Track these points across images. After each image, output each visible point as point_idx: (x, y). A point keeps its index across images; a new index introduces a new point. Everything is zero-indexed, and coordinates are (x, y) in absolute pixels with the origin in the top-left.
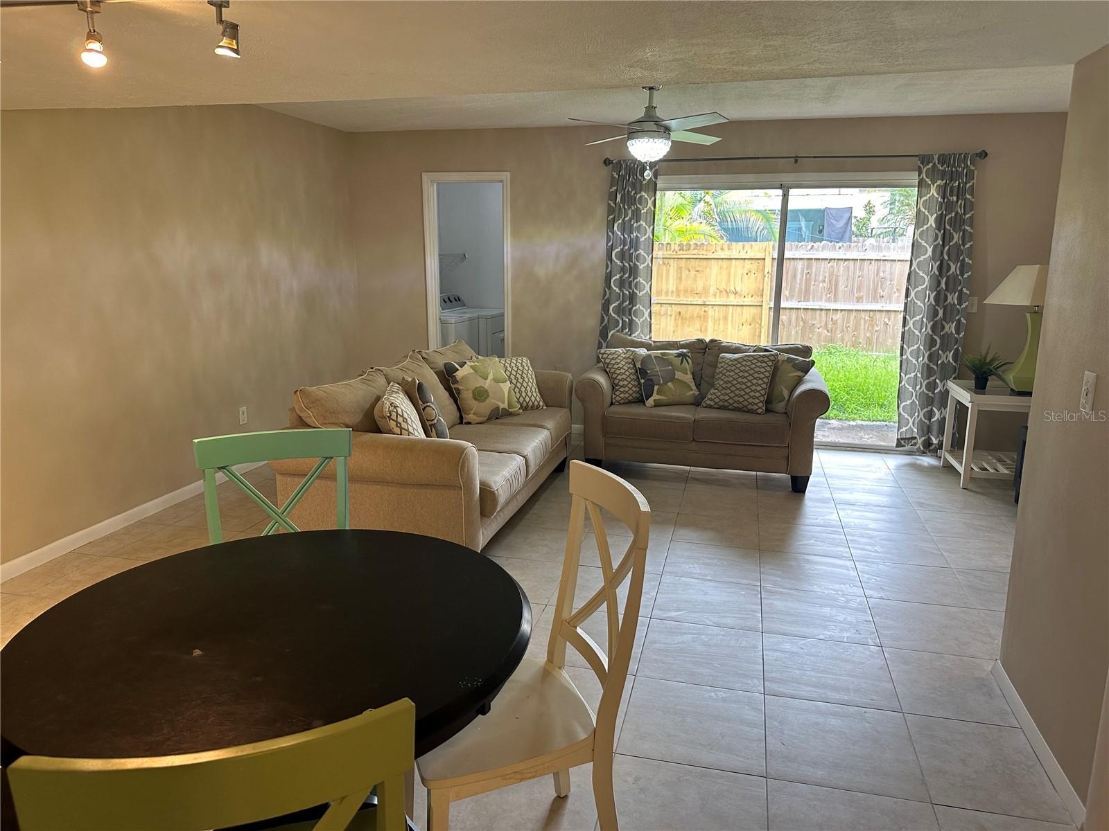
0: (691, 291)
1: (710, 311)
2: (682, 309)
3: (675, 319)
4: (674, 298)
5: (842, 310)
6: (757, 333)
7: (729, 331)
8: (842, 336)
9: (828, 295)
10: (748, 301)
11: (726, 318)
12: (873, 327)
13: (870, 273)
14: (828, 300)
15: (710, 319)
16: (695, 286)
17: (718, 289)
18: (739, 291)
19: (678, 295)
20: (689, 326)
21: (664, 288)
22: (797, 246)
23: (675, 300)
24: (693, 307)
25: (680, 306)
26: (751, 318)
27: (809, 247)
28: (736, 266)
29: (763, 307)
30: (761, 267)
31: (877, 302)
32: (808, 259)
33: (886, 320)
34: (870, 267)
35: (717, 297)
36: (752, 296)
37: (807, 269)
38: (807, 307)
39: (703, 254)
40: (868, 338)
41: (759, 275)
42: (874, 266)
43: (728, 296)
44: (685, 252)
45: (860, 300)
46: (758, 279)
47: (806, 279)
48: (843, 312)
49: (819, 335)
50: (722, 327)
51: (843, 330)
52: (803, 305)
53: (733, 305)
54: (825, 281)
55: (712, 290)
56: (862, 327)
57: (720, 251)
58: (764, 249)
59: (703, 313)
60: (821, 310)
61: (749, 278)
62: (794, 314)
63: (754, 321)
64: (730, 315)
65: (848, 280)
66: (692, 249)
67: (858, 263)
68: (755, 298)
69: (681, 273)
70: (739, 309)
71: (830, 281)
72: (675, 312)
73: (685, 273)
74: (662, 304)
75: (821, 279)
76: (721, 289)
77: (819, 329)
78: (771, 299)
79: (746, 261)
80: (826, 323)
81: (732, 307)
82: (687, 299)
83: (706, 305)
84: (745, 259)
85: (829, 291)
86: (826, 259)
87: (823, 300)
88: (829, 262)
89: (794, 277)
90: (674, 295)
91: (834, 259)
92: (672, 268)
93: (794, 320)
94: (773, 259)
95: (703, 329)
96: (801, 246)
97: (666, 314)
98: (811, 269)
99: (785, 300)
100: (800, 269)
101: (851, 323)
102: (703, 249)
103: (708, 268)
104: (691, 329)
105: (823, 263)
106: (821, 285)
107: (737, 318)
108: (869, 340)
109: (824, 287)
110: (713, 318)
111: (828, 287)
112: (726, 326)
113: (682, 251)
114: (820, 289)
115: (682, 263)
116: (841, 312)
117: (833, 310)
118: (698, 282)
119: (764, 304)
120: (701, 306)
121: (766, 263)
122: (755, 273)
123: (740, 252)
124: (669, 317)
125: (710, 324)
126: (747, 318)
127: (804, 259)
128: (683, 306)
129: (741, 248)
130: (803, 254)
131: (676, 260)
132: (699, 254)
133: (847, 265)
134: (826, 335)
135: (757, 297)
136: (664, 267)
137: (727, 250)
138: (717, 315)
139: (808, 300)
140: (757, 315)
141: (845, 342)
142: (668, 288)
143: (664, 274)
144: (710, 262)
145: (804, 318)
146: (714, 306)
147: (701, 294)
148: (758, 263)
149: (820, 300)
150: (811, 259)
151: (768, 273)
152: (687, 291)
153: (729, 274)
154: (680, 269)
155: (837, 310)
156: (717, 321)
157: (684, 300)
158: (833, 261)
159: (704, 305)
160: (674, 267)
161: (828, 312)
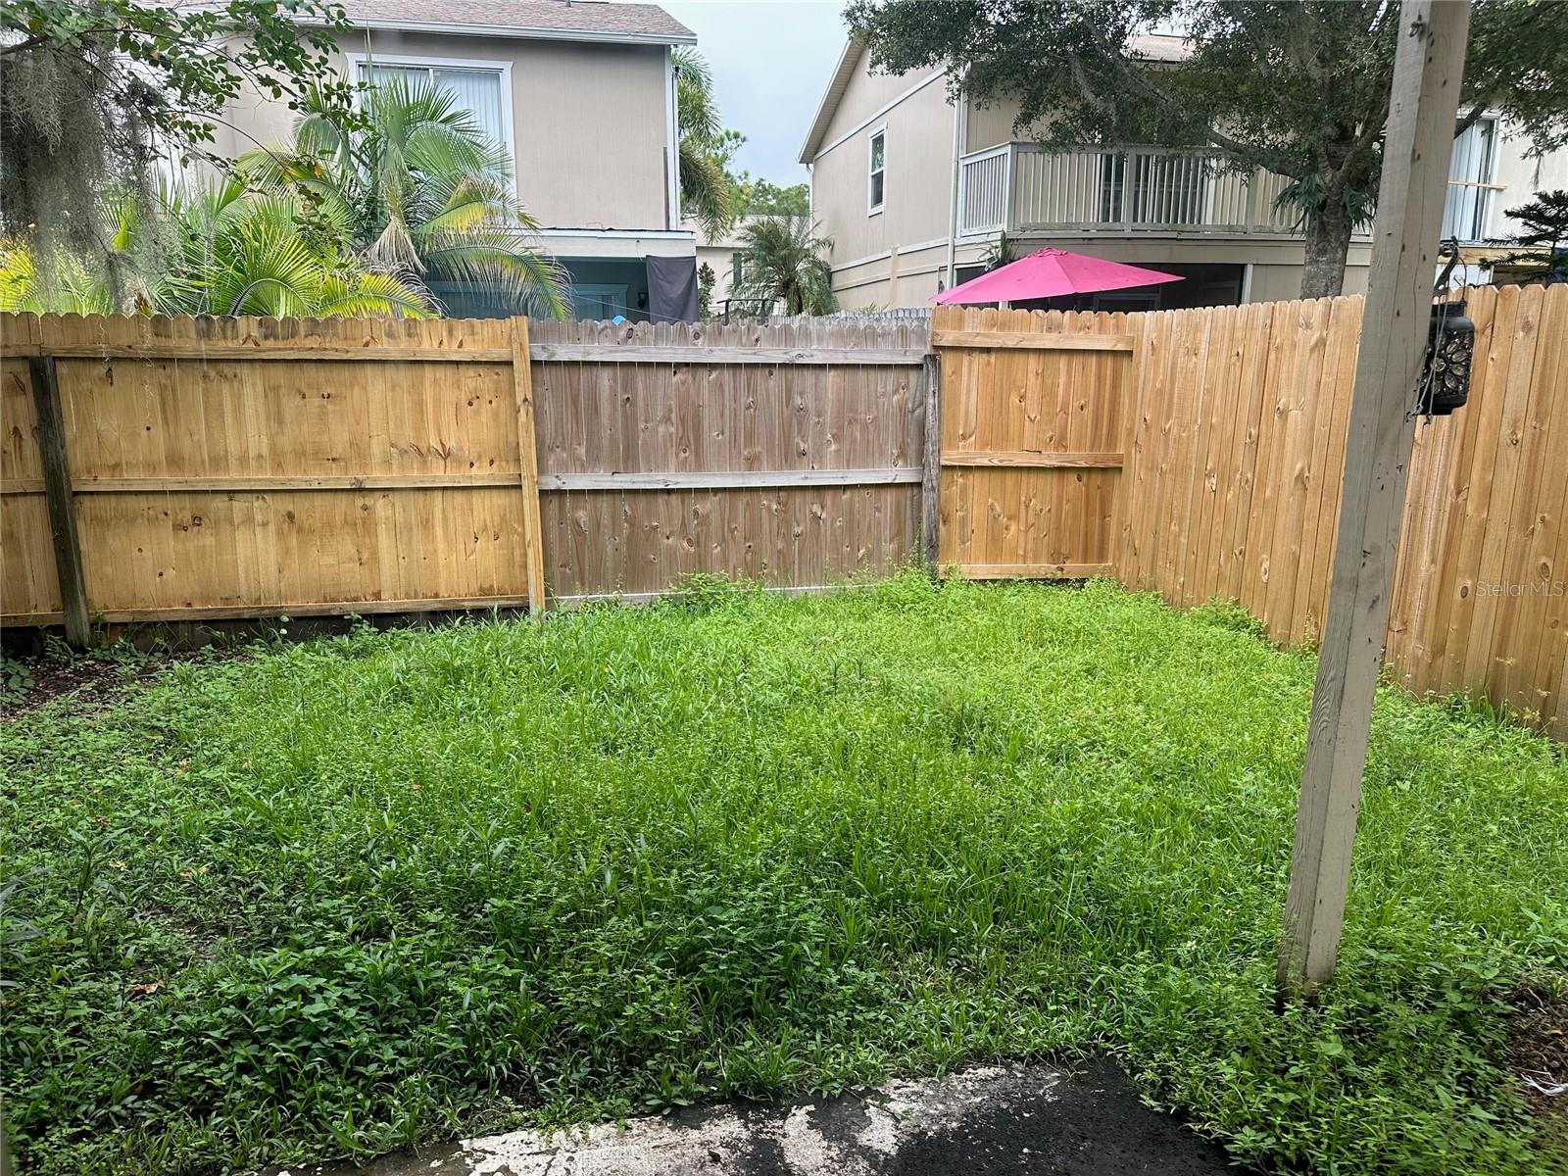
0: (316, 453)
1: (380, 506)
2: (299, 506)
3: (280, 534)
4: (269, 476)
5: (716, 491)
6: (518, 558)
7: (441, 556)
8: (723, 551)
9: (682, 455)
10: (481, 474)
11: (426, 523)
12: (789, 525)
13: (772, 399)
14: (683, 466)
15: (382, 530)
16: (325, 438)
17: (392, 445)
18: (454, 451)
19: (279, 466)
20: (322, 550)
21: (233, 448)
22: (592, 330)
23: (271, 481)
24: (328, 498)
25: (288, 497)
26: (497, 519)
27: (623, 333)
28: (436, 381)
29: (525, 488)
30: (505, 386)
31: (792, 467)
32: (623, 364)
33: (816, 508)
34: (772, 383)
35: (395, 467)
36: (492, 462)
37: (625, 390)
38: (636, 487)
39: (335, 348)
40: (779, 552)
41: (503, 405)
42: (776, 381)
43: (425, 462)
44: (281, 344)
45: (756, 465)
46: (502, 416)
47: (625, 416)
48: (719, 495)
49: (672, 552)
50: (419, 548)
51: (724, 539)
52: (622, 482)
53: (444, 489)
54: (669, 419)
55: (376, 448)
56: (766, 527)
57: (385, 339)
58: (506, 336)
59: (359, 513)
60: (669, 492)
61: (477, 413)
62: (604, 503)
63: (506, 528)
64: (438, 515)
65: (722, 415)
66: (302, 333)
67: (743, 374)
68: (500, 467)
69: (279, 406)
70: (459, 498)
71: (683, 420)
72: (276, 512)
73: (290, 404)
74: (234, 492)
75: (660, 414)
76: (404, 445)
77: (668, 538)
78: (541, 471)
79: (463, 369)
80: (683, 524)
81: (440, 493)
82: (307, 478)
83: (365, 489)
84: (458, 363)
85: (683, 444)
86: (667, 365)
87: (672, 466)
88: (675, 373)
89: (594, 410)
90: (267, 465)
91: (687, 365)
92: (248, 390)
93: (606, 520)
94: (535, 363)
95: (365, 558)
96: (603, 330)
97: (249, 519)
98: (634, 390)
99: (579, 470)
100: (607, 387)
101: (740, 522)
102: (335, 334)
103: (356, 388)
104: (330, 560)
105: (662, 375)
106: (661, 429)
107: (459, 521)
108: (784, 557)
109: (671, 435)
110: (392, 526)
111: (680, 435)
112: (430, 547)
113: (272, 339)
114: (661, 439)
115: (279, 374)
116: (715, 495)
117: (697, 490)
118: (333, 427)
119: (525, 483)
120: (351, 495)
121: (516, 375)
122: (490, 402)
123: (441, 343)
124: (259, 530)
125: (384, 542)
126: (485, 521)
127: (613, 364)
128: (298, 497)
129: (445, 334)
130: (611, 352)
131: (257, 366)
132: (326, 349)
133: (717, 378)
134: (688, 553)
135: (504, 464)
136: (226, 387)
137: (404, 338)
138: (400, 518)
139: (636, 469)
140: (511, 512)
141: (731, 567)
142: (244, 447)
143: (228, 407)
144: (358, 370)
145: (629, 513)
146: (391, 495)
147: (345, 460)
148: (497, 374)
149: (662, 466)
150: (631, 364)
151: (526, 400)
152: (304, 454)
153: (419, 407)
154: (273, 391)
155: (705, 491)
156: (405, 533)
157: (298, 479)
158: (684, 369)
159: (360, 490)
160: (254, 385)
161: (686, 496)
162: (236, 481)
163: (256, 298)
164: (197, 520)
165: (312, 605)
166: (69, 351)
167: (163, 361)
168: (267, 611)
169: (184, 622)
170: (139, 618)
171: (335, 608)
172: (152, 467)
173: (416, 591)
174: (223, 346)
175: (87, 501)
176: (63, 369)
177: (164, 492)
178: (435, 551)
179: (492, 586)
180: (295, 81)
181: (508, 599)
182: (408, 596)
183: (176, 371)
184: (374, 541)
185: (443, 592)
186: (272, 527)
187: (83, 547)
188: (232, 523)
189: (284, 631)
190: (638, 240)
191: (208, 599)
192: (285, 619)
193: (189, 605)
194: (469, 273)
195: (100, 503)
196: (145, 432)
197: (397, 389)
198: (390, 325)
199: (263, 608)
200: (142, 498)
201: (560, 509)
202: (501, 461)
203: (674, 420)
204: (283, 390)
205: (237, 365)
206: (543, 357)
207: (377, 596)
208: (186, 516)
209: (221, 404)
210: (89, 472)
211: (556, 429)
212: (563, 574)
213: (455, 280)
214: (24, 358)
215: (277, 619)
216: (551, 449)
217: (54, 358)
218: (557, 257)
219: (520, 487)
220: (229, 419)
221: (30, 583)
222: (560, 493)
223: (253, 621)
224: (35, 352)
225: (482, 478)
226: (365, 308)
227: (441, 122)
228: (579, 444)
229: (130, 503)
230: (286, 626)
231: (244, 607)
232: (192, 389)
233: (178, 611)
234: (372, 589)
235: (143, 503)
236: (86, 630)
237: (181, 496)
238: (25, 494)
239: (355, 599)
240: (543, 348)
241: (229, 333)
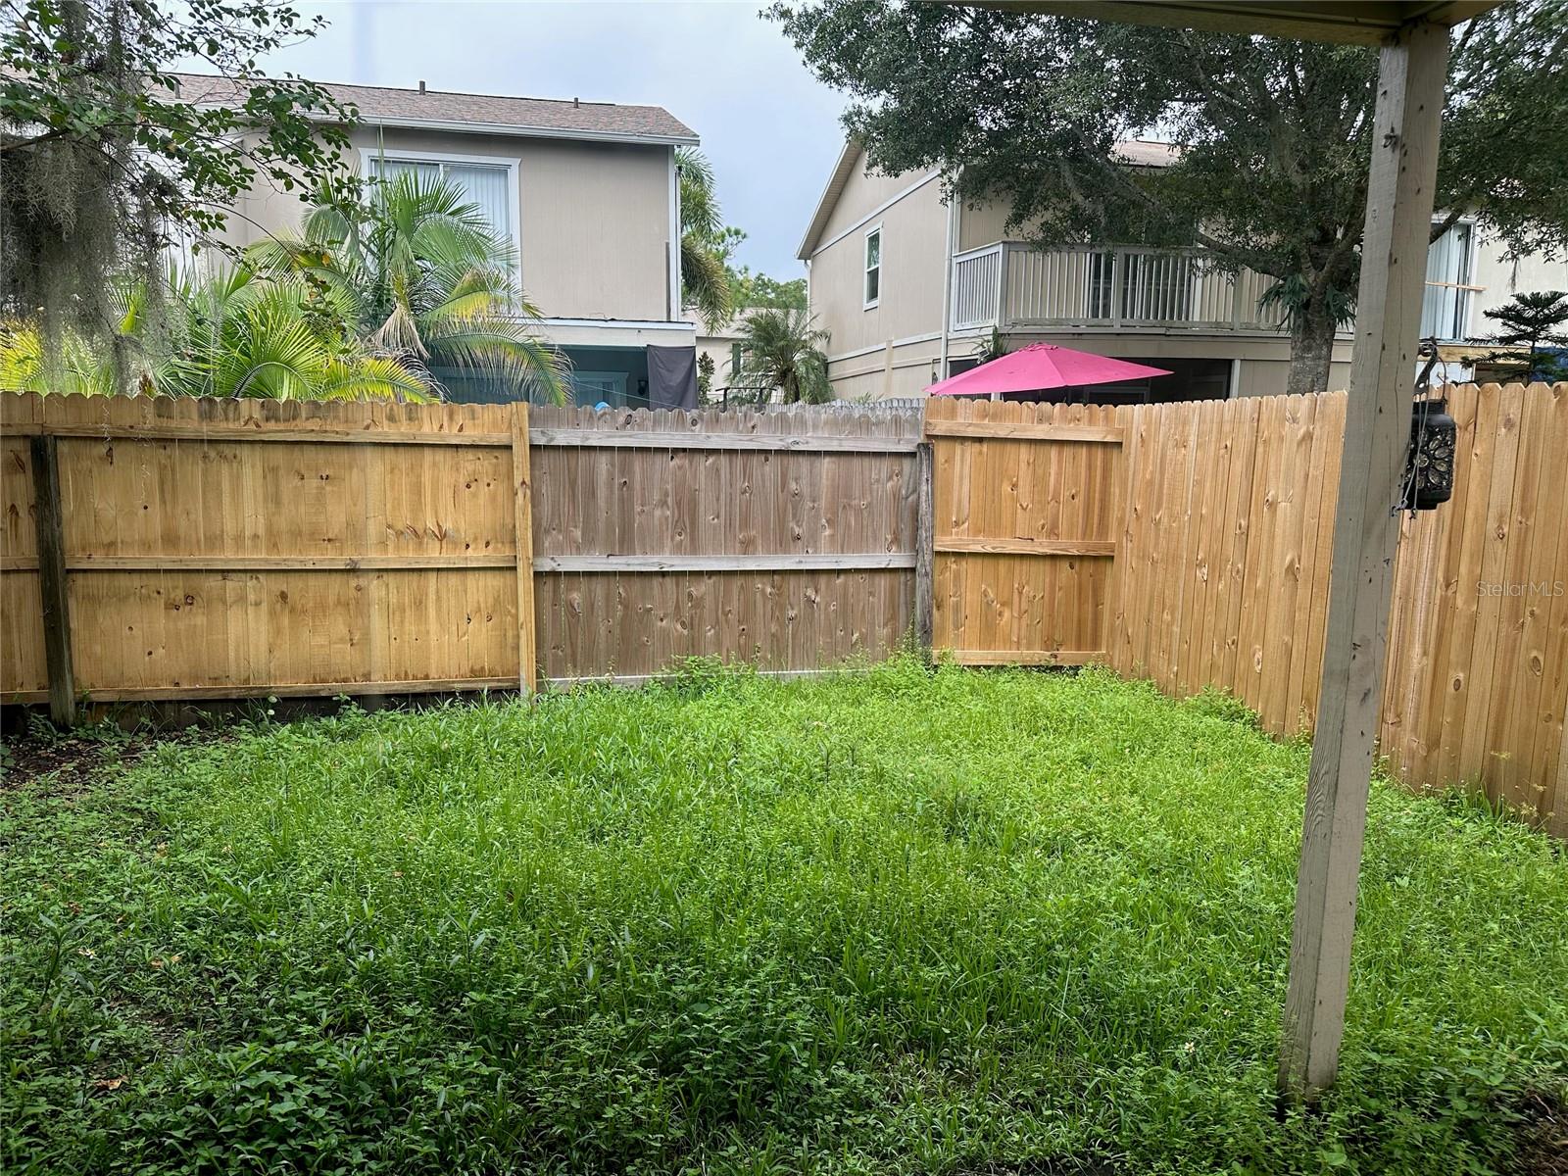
0: (312, 534)
1: (375, 587)
2: (293, 586)
3: (272, 614)
4: (264, 556)
5: (711, 574)
6: (510, 640)
7: (433, 637)
8: (717, 634)
9: (678, 538)
10: (477, 556)
11: (419, 604)
12: (783, 609)
13: (768, 484)
14: (678, 549)
15: (375, 611)
16: (322, 519)
17: (389, 527)
18: (450, 533)
19: (274, 546)
20: (314, 631)
21: (230, 527)
22: (591, 416)
23: (266, 561)
24: (322, 579)
25: (282, 577)
26: (491, 601)
27: (621, 419)
28: (435, 464)
29: (520, 570)
30: (503, 469)
31: (786, 551)
32: (620, 449)
33: (810, 592)
34: (767, 468)
35: (390, 548)
36: (487, 544)
37: (622, 473)
38: (631, 569)
39: (335, 430)
40: (773, 635)
41: (501, 489)
42: (772, 467)
43: (421, 543)
44: (282, 426)
45: (751, 548)
46: (500, 499)
47: (622, 500)
48: (714, 578)
49: (665, 634)
50: (411, 628)
51: (717, 622)
52: (618, 564)
53: (439, 570)
54: (666, 502)
55: (373, 529)
56: (760, 610)
57: (385, 422)
58: (506, 421)
59: (352, 593)
60: (664, 574)
61: (475, 495)
62: (599, 587)
63: (500, 609)
64: (432, 596)
65: (718, 500)
66: (304, 416)
67: (739, 460)
68: (495, 549)
69: (277, 486)
70: (454, 579)
71: (679, 504)
72: (269, 592)
73: (288, 485)
74: (228, 571)
75: (656, 497)
76: (400, 526)
77: (662, 620)
78: (537, 552)
79: (462, 452)
80: (677, 607)
81: (435, 574)
82: (302, 558)
83: (359, 570)
84: (457, 446)
85: (678, 527)
86: (664, 450)
87: (667, 549)
88: (672, 458)
89: (592, 493)
90: (263, 543)
91: (684, 450)
92: (247, 470)
93: (600, 602)
94: (534, 448)
95: (356, 638)
96: (602, 416)
97: (242, 599)
98: (631, 473)
99: (574, 551)
100: (604, 472)
101: (734, 605)
102: (336, 417)
103: (355, 470)
104: (321, 640)
105: (659, 458)
106: (658, 513)
107: (453, 602)
108: (778, 641)
109: (667, 518)
110: (385, 606)
111: (676, 518)
112: (422, 628)
113: (273, 422)
114: (657, 522)
115: (278, 456)
116: (710, 578)
117: (692, 573)
118: (330, 508)
119: (520, 565)
120: (345, 576)
121: (515, 459)
122: (489, 485)
123: (441, 427)
124: (251, 610)
125: (377, 622)
126: (478, 602)
127: (611, 449)
128: (293, 579)
129: (446, 418)
130: (609, 437)
131: (257, 447)
132: (326, 432)
133: (714, 463)
134: (681, 635)
135: (499, 545)
136: (225, 469)
137: (405, 422)
138: (393, 600)
139: (631, 551)
140: (505, 594)
141: (725, 650)
142: (240, 526)
143: (226, 486)
144: (358, 452)
145: (623, 595)
146: (385, 575)
147: (341, 541)
148: (496, 457)
149: (658, 548)
150: (629, 449)
151: (524, 483)
152: (300, 534)
153: (417, 490)
154: (271, 472)
155: (700, 573)
156: (397, 614)
157: (292, 558)
158: (682, 454)
159: (352, 571)
160: (253, 467)
161: (681, 579)
162: (231, 560)
163: (260, 381)
164: (190, 599)
165: (301, 686)
166: (71, 430)
167: (164, 441)
168: (255, 692)
169: (170, 702)
170: (125, 697)
171: (323, 689)
172: (147, 546)
173: (406, 672)
174: (224, 427)
175: (79, 577)
176: (64, 448)
177: (158, 571)
178: (428, 632)
179: (483, 668)
180: (307, 174)
181: (499, 681)
182: (398, 677)
183: (176, 451)
184: (366, 621)
185: (433, 674)
186: (264, 606)
187: (73, 625)
188: (224, 602)
189: (271, 712)
190: (639, 330)
191: (196, 678)
192: (273, 699)
193: (177, 684)
194: (472, 359)
195: (93, 579)
196: (142, 511)
197: (396, 471)
198: (392, 409)
199: (252, 689)
200: (135, 576)
201: (555, 591)
202: (497, 542)
203: (670, 504)
204: (282, 472)
205: (238, 446)
206: (542, 441)
207: (367, 677)
208: (179, 595)
209: (219, 484)
210: (84, 549)
211: (553, 514)
212: (555, 655)
213: (458, 366)
214: (26, 437)
215: (265, 700)
216: (547, 532)
217: (56, 437)
218: (560, 346)
219: (515, 568)
220: (226, 499)
221: (17, 661)
222: (555, 574)
223: (241, 701)
224: (37, 432)
225: (477, 559)
226: (368, 391)
227: (450, 214)
228: (576, 527)
229: (123, 581)
230: (274, 706)
231: (232, 687)
232: (191, 469)
233: (166, 690)
234: (361, 671)
235: (136, 581)
236: (72, 709)
237: (175, 575)
238: (18, 571)
239: (345, 680)
240: (542, 432)
241: (231, 415)
